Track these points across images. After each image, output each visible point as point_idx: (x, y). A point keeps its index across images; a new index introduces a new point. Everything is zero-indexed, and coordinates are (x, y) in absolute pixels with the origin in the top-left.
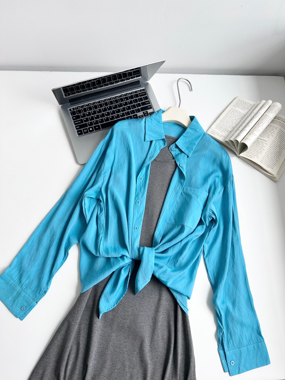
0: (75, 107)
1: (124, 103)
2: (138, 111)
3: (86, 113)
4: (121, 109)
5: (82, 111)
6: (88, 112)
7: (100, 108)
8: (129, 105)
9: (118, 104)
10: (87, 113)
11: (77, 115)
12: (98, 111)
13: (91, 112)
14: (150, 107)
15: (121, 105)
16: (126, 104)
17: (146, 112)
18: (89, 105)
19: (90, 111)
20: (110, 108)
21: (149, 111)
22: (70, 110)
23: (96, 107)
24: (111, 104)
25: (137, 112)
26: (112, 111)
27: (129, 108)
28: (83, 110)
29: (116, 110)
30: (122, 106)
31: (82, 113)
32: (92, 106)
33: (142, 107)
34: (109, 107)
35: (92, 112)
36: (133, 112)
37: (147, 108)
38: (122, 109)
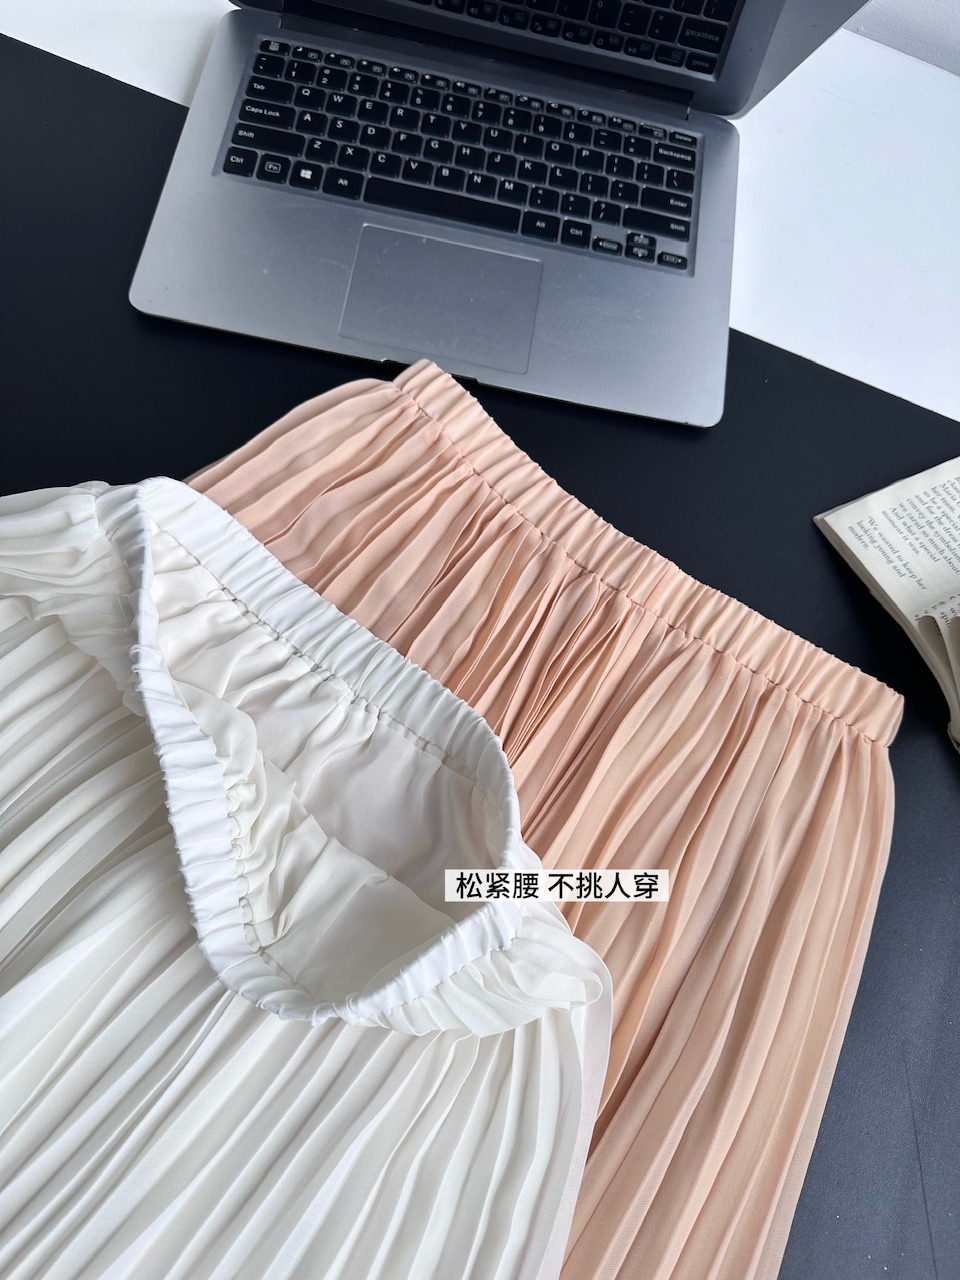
0: (297, 44)
1: (556, 147)
2: (611, 215)
3: (331, 97)
4: (523, 163)
5: (322, 75)
6: (346, 92)
7: (417, 105)
8: (574, 168)
9: (520, 138)
10: (338, 99)
11: (282, 79)
12: (400, 112)
13: (364, 103)
14: (682, 228)
15: (533, 147)
16: (565, 154)
17: (646, 242)
18: (370, 70)
19: (360, 98)
20: (471, 134)
21: (665, 245)
22: (265, 45)
23: (400, 93)
24: (484, 118)
25: (595, 217)
26: (471, 148)
27: (568, 180)
28: (327, 72)
29: (494, 155)
30: (538, 153)
31: (314, 85)
32: (385, 83)
33: (638, 207)
34: (463, 126)
35: (368, 105)
36: (580, 207)
37: (663, 227)
38: (527, 165)
